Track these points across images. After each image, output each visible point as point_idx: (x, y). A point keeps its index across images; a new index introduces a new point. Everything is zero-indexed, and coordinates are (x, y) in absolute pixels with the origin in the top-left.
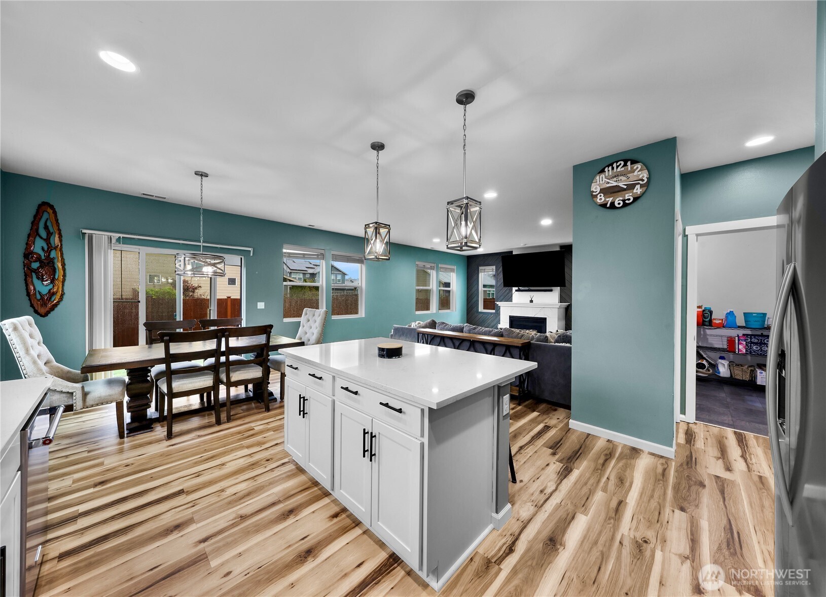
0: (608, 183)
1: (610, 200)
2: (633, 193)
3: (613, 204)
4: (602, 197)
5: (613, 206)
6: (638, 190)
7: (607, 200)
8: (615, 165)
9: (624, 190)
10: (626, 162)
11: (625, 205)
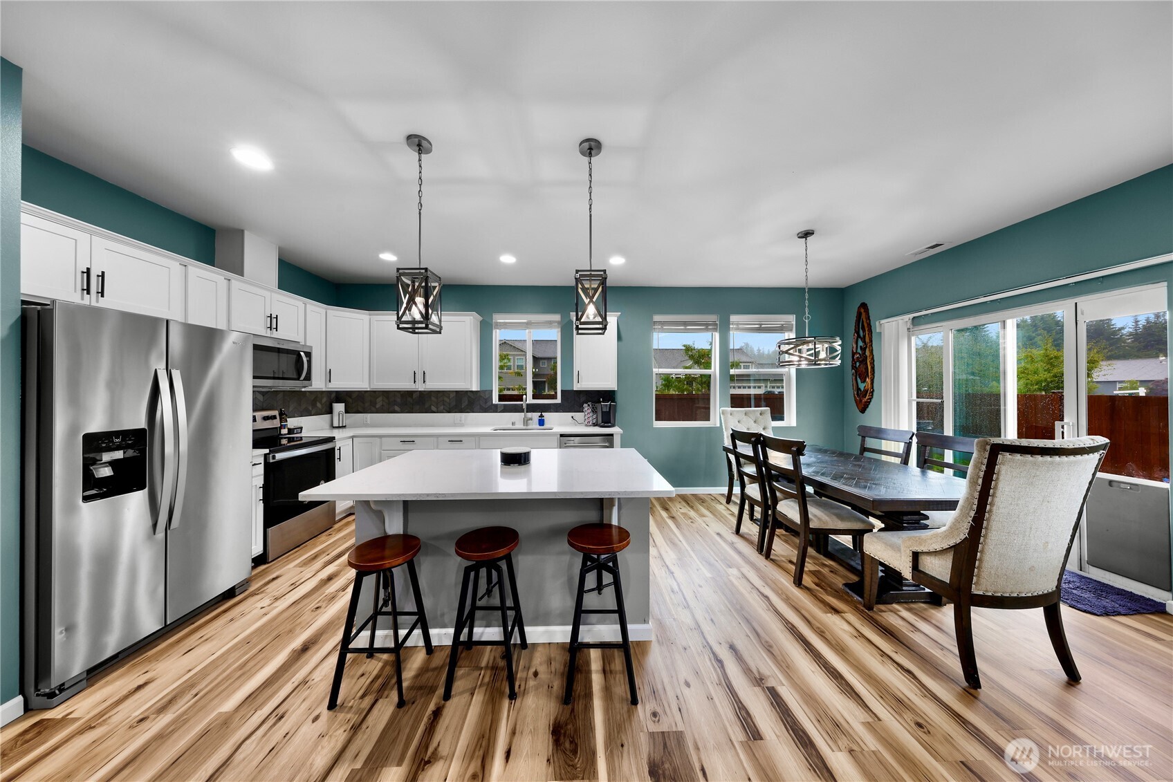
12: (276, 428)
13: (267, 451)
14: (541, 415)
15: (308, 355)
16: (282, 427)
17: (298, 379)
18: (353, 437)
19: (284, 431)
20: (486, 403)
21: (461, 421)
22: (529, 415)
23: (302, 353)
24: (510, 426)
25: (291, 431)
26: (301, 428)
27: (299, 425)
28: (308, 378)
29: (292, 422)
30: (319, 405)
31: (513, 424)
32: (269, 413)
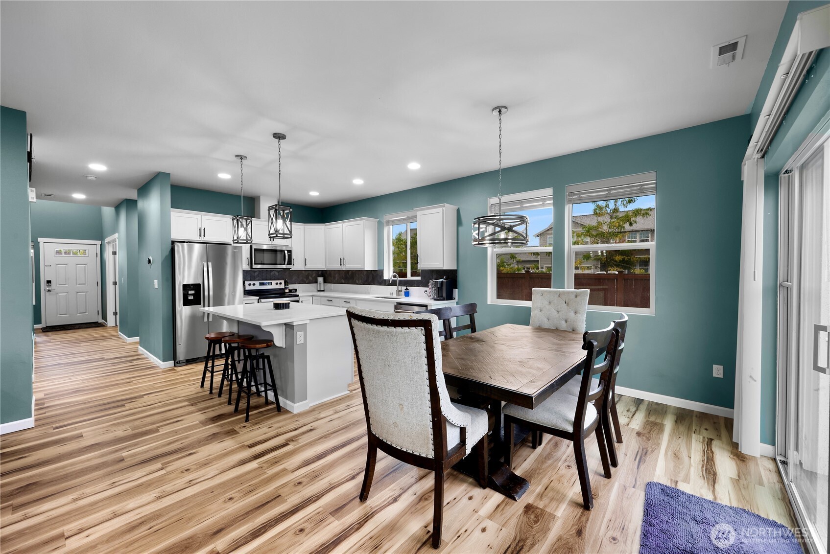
12: (283, 289)
13: (258, 298)
14: (407, 288)
15: (290, 252)
16: (285, 288)
17: (284, 264)
18: (312, 296)
19: (287, 291)
20: (380, 278)
21: (368, 290)
22: (400, 288)
23: (286, 252)
24: (390, 296)
25: (290, 291)
26: (296, 290)
27: (296, 288)
28: (290, 263)
29: (291, 287)
30: (310, 278)
31: (391, 294)
32: (279, 282)
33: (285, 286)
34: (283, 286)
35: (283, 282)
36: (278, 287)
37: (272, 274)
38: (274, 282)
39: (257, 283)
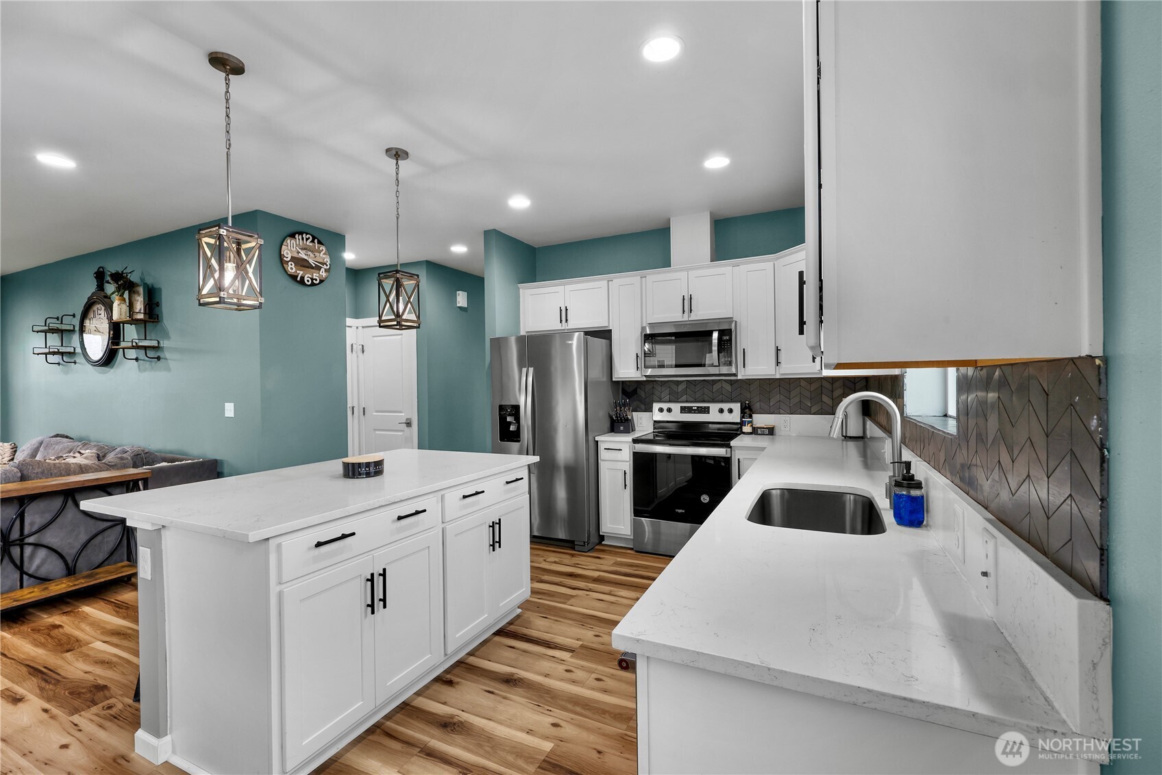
0: (298, 252)
1: (301, 273)
2: (319, 273)
3: (302, 278)
4: (293, 266)
5: (302, 282)
6: (323, 274)
7: (298, 272)
8: (304, 235)
9: (312, 268)
10: (314, 238)
11: (313, 284)
12: (734, 422)
15: (727, 333)
16: (743, 423)
19: (747, 429)
23: (716, 334)
25: (755, 430)
26: (773, 428)
27: (774, 425)
32: (726, 406)
33: (743, 417)
34: (736, 417)
35: (737, 407)
36: (726, 417)
37: (716, 387)
38: (714, 407)
39: (676, 407)
